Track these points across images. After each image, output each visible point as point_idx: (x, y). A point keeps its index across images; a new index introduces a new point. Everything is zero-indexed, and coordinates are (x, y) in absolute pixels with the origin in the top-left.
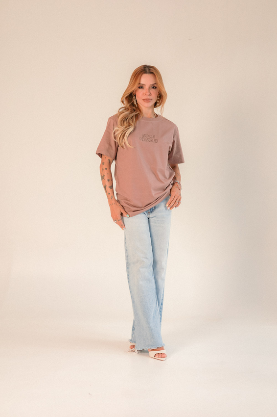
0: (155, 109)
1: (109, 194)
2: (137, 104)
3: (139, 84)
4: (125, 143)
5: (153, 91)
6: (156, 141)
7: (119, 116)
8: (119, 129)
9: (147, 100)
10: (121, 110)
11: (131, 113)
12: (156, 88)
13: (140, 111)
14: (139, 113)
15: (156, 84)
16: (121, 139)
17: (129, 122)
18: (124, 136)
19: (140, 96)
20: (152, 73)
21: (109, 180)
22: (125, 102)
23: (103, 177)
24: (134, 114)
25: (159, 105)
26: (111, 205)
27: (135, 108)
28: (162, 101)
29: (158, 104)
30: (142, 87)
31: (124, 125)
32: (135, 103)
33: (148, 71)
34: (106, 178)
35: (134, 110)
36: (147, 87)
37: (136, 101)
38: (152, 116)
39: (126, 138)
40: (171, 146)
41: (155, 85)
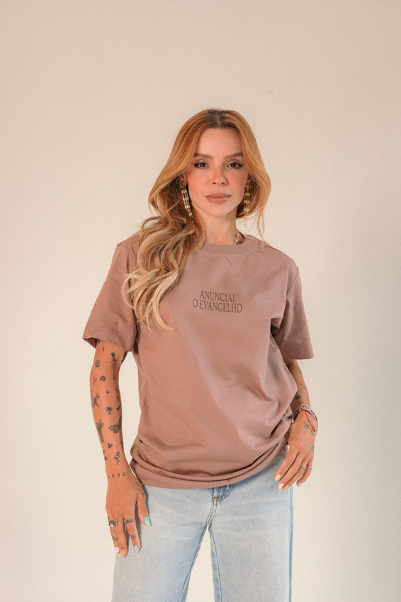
0: (238, 221)
1: (110, 446)
2: (192, 208)
3: (196, 155)
4: (151, 315)
5: (233, 175)
6: (236, 308)
7: (142, 239)
8: (140, 278)
9: (218, 198)
10: (147, 225)
11: (174, 232)
12: (240, 166)
13: (198, 225)
14: (194, 234)
15: (241, 154)
16: (143, 302)
17: (166, 260)
18: (150, 295)
19: (200, 186)
20: (231, 126)
21: (110, 409)
22: (158, 202)
23: (95, 401)
24: (182, 235)
25: (251, 211)
26: (112, 476)
27: (185, 220)
28: (257, 200)
29: (246, 210)
30: (203, 165)
31: (154, 267)
32: (187, 207)
33: (219, 122)
34: (104, 403)
35: (184, 226)
36: (217, 163)
37: (190, 201)
38: (230, 241)
39: (155, 300)
40: (281, 315)
41: (239, 158)
